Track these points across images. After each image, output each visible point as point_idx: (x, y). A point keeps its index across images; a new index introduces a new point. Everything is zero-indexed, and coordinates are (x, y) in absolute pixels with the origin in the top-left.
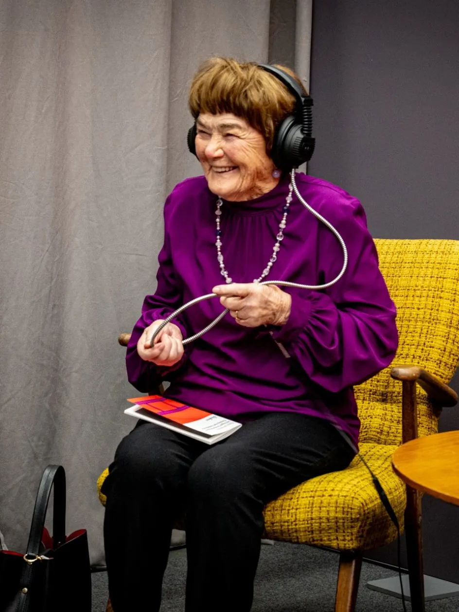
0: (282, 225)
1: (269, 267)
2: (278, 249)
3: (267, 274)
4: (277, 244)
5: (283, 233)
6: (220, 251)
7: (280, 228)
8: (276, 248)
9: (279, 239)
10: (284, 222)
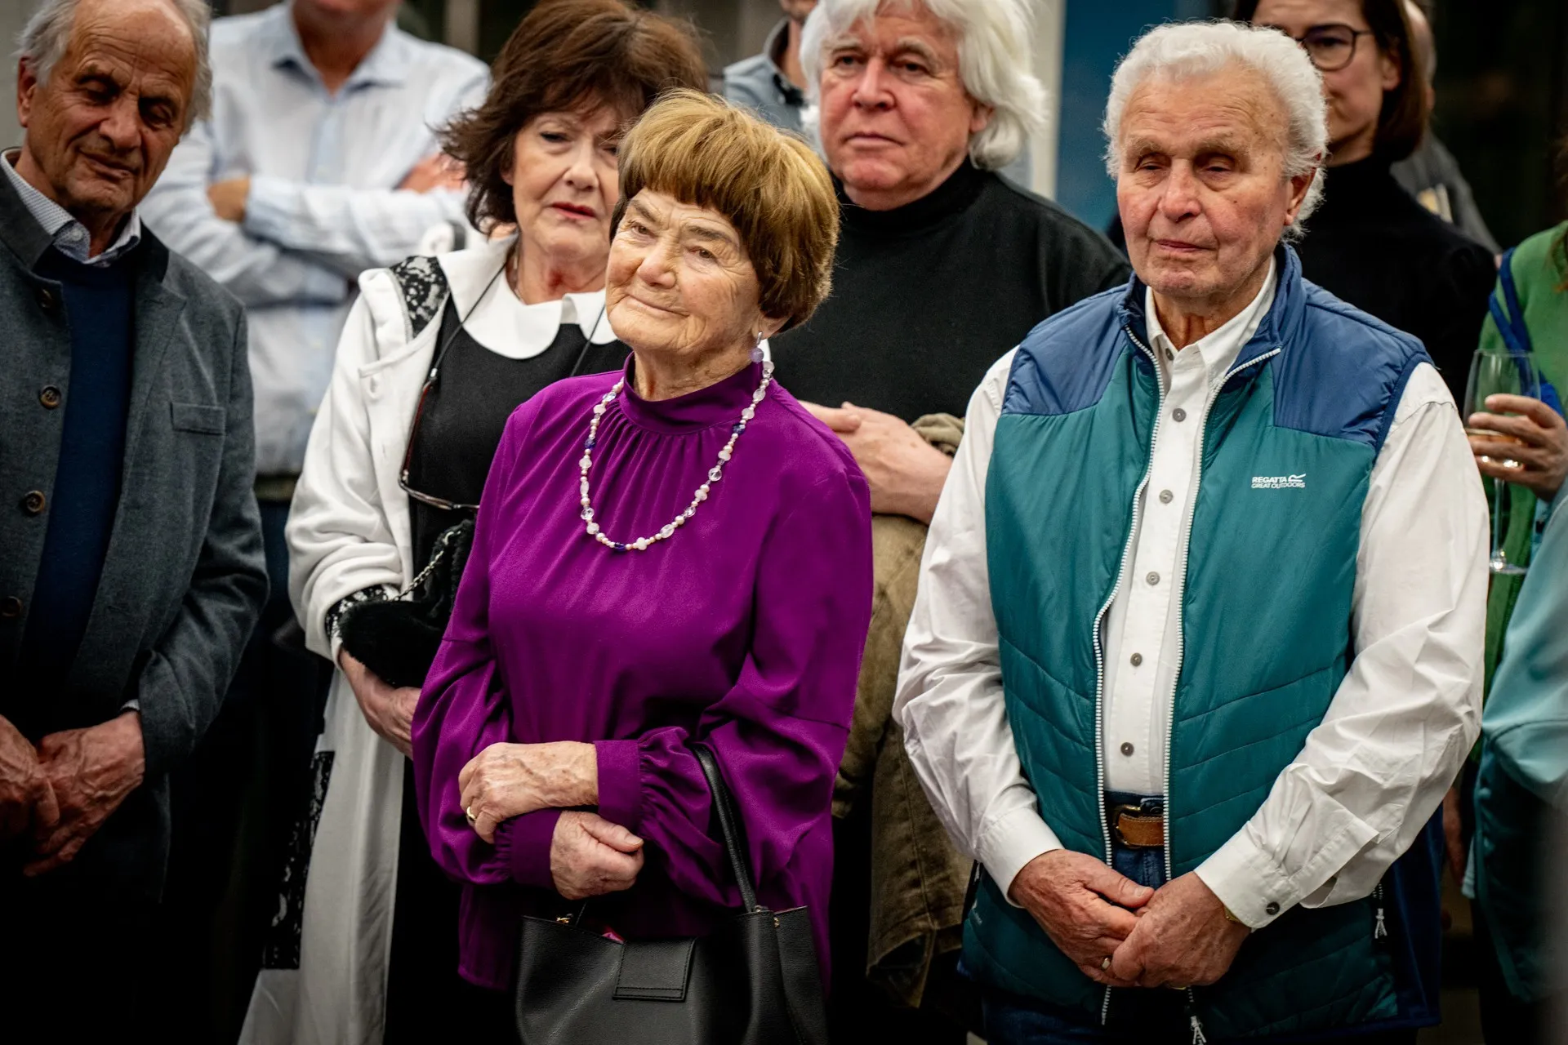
0: (725, 454)
1: (675, 524)
2: (705, 497)
3: (666, 536)
4: (705, 487)
5: (723, 468)
6: (587, 476)
7: (719, 459)
8: (701, 493)
9: (713, 478)
10: (728, 448)
